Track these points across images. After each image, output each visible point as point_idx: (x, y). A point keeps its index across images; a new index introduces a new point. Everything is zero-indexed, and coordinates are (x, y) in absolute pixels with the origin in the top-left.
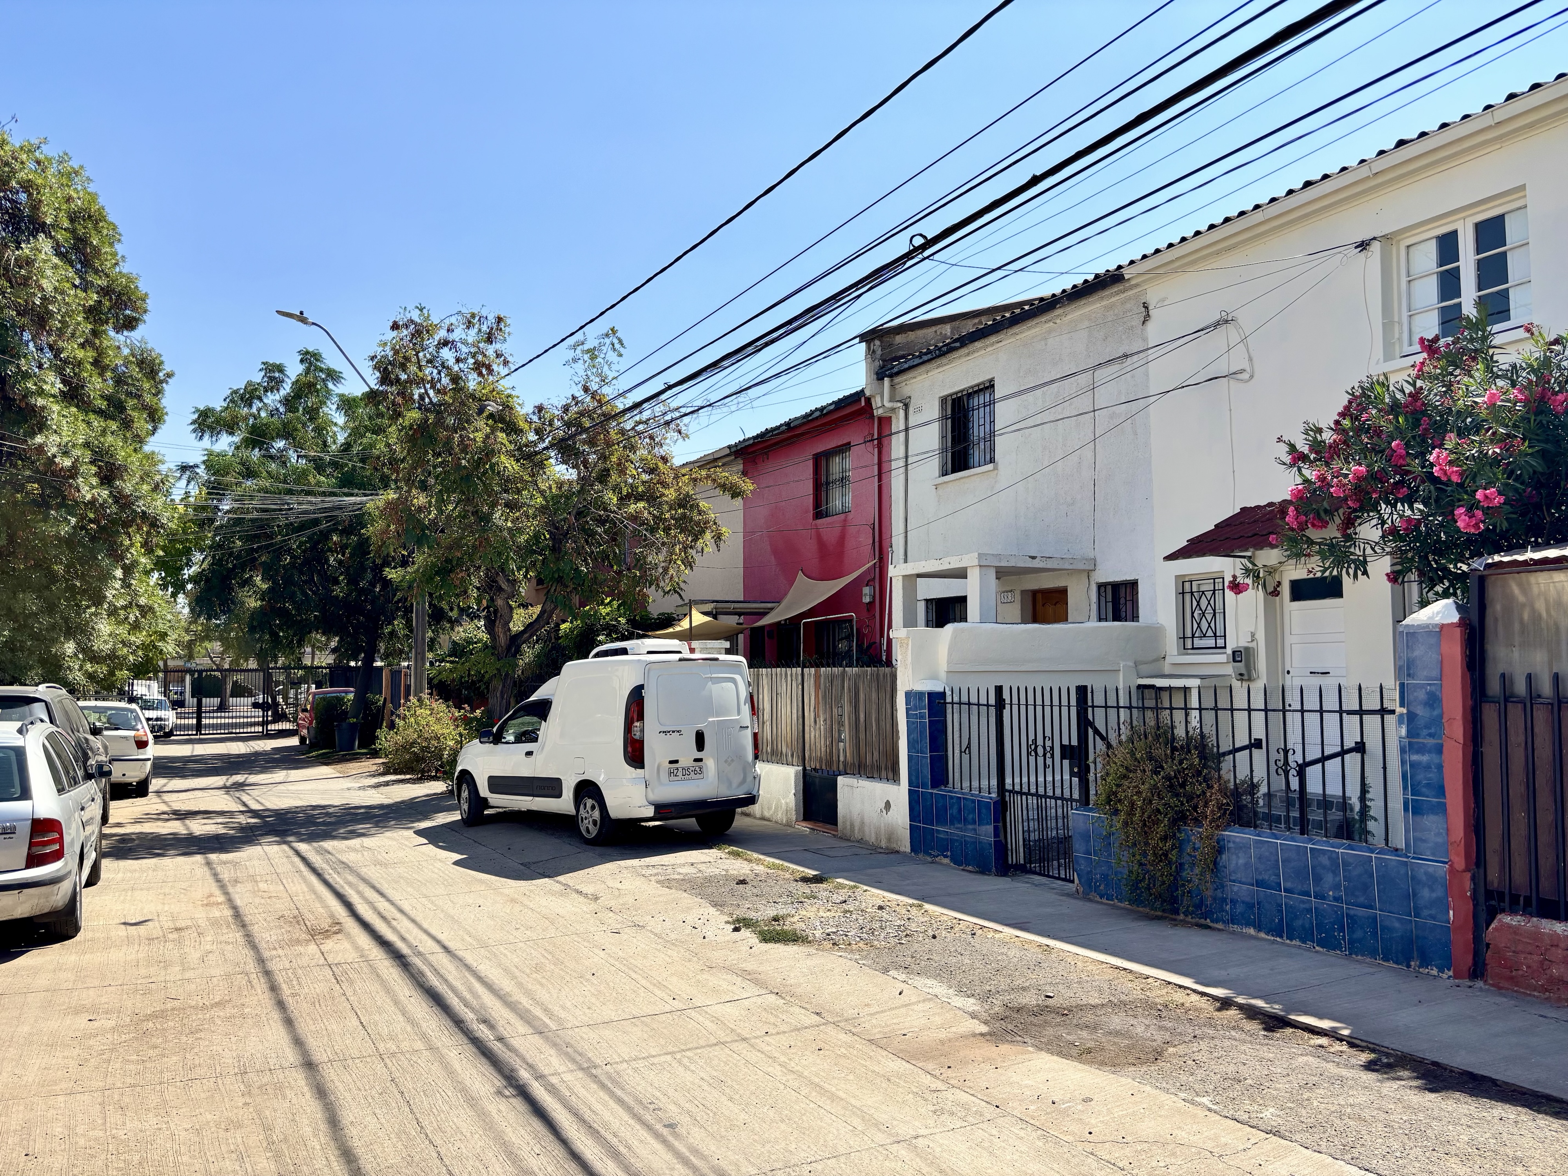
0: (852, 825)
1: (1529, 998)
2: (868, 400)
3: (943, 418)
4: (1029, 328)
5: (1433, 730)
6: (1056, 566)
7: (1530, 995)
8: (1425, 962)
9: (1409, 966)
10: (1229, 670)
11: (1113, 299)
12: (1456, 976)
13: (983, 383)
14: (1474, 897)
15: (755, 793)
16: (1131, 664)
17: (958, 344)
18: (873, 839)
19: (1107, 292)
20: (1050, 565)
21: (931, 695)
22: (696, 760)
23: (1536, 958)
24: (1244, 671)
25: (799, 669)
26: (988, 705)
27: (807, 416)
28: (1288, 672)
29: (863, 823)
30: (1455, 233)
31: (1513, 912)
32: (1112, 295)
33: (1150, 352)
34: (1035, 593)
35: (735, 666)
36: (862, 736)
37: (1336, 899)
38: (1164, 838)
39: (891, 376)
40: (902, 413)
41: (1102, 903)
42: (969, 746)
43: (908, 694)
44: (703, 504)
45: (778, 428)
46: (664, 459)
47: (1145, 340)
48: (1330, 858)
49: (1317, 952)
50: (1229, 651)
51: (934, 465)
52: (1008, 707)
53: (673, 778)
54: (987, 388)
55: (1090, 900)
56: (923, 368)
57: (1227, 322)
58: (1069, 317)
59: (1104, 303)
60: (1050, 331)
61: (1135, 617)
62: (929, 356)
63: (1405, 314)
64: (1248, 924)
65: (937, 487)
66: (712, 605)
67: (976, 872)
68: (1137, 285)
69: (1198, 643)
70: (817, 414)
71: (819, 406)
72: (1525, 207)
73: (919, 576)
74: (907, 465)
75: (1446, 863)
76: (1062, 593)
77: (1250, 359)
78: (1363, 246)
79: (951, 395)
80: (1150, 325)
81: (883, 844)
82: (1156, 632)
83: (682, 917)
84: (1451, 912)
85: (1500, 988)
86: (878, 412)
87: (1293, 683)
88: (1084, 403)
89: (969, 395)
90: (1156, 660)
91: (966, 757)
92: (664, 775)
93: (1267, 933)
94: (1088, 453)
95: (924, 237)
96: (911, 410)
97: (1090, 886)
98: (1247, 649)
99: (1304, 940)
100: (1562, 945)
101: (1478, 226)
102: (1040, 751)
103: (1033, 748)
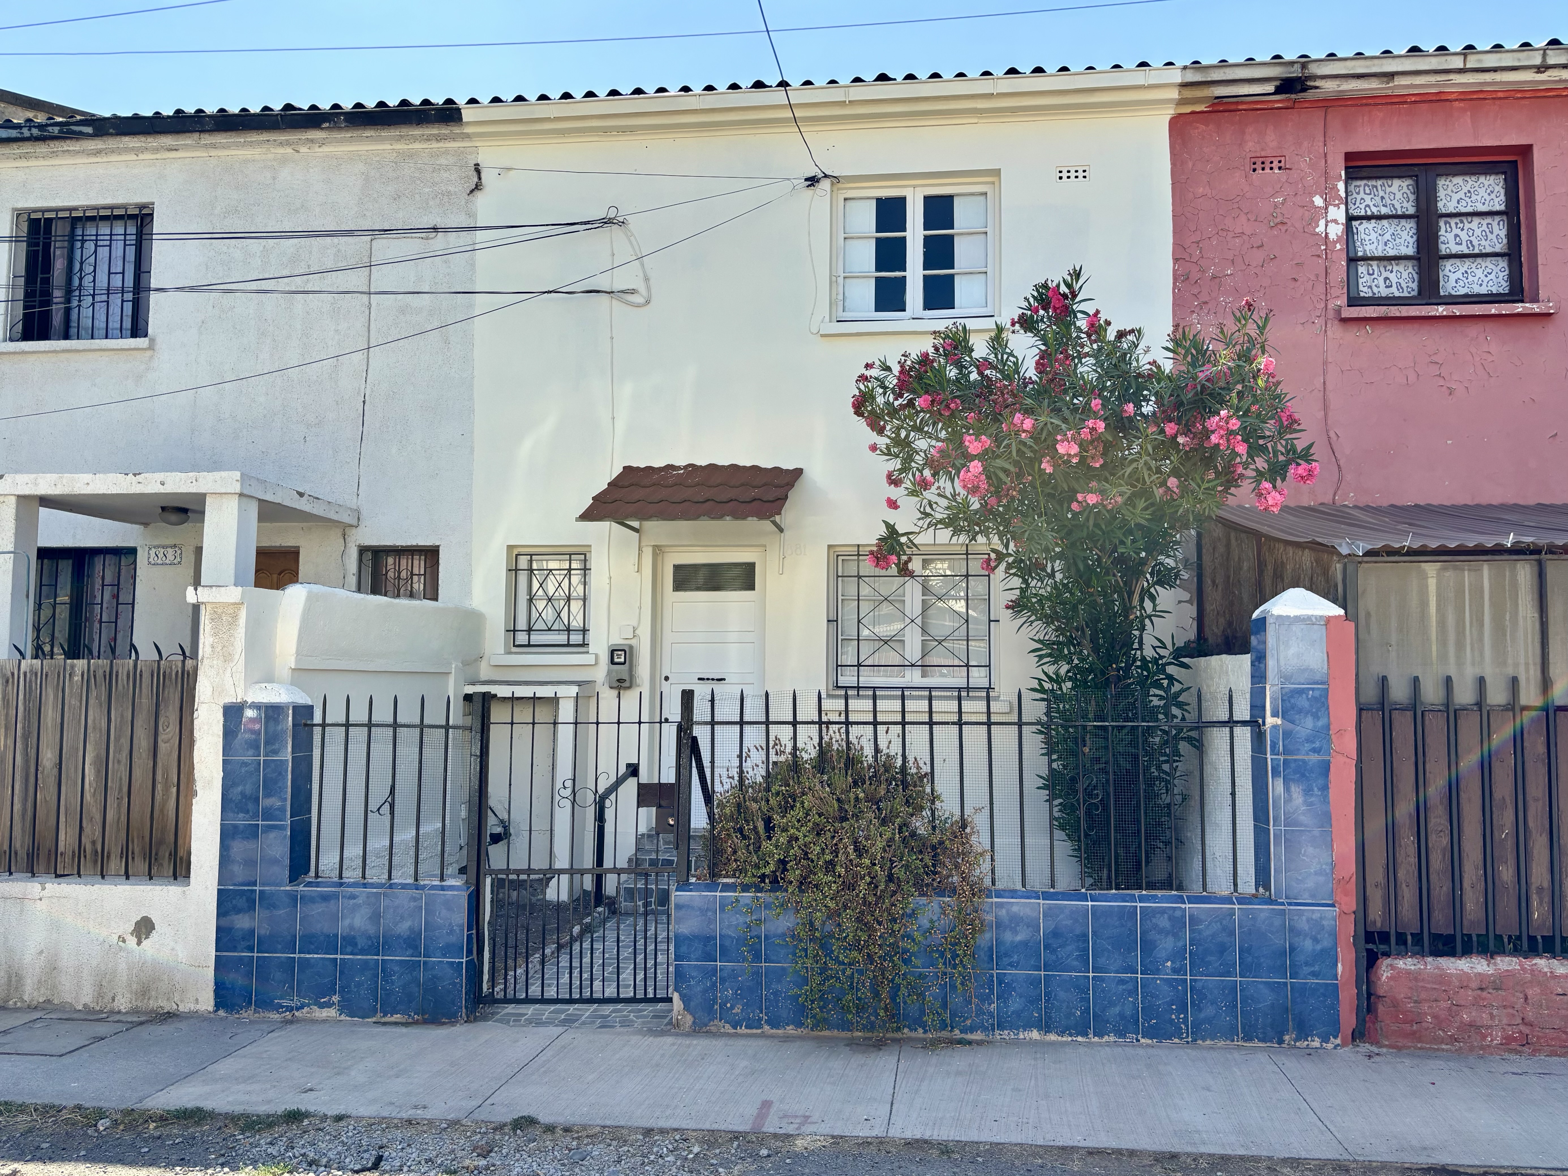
1: (1439, 1053)
5: (1317, 745)
6: (321, 513)
7: (1438, 1049)
8: (1303, 1032)
9: (1281, 1042)
10: (602, 674)
11: (417, 146)
12: (1345, 1043)
13: (125, 207)
14: (1358, 943)
16: (459, 666)
17: (89, 130)
19: (417, 131)
20: (317, 509)
23: (1444, 1004)
24: (625, 676)
26: (447, 727)
28: (667, 678)
29: (52, 968)
30: (902, 201)
31: (1401, 955)
32: (415, 139)
33: (480, 235)
37: (1176, 971)
41: (736, 1035)
42: (390, 802)
43: (234, 711)
47: (473, 213)
48: (1170, 919)
49: (1148, 1045)
50: (597, 649)
54: (134, 217)
57: (614, 222)
58: (326, 149)
60: (284, 161)
63: (841, 274)
64: (1028, 1026)
67: (416, 1023)
68: (468, 136)
69: (536, 638)
73: (46, 501)
75: (1333, 905)
76: (291, 554)
77: (647, 279)
78: (812, 181)
80: (480, 198)
81: (123, 1003)
82: (471, 620)
84: (1339, 965)
85: (1399, 1049)
93: (1061, 1033)
97: (710, 1010)
98: (627, 648)
99: (1121, 1034)
100: (1474, 985)
101: (928, 200)
102: (585, 797)
103: (565, 793)
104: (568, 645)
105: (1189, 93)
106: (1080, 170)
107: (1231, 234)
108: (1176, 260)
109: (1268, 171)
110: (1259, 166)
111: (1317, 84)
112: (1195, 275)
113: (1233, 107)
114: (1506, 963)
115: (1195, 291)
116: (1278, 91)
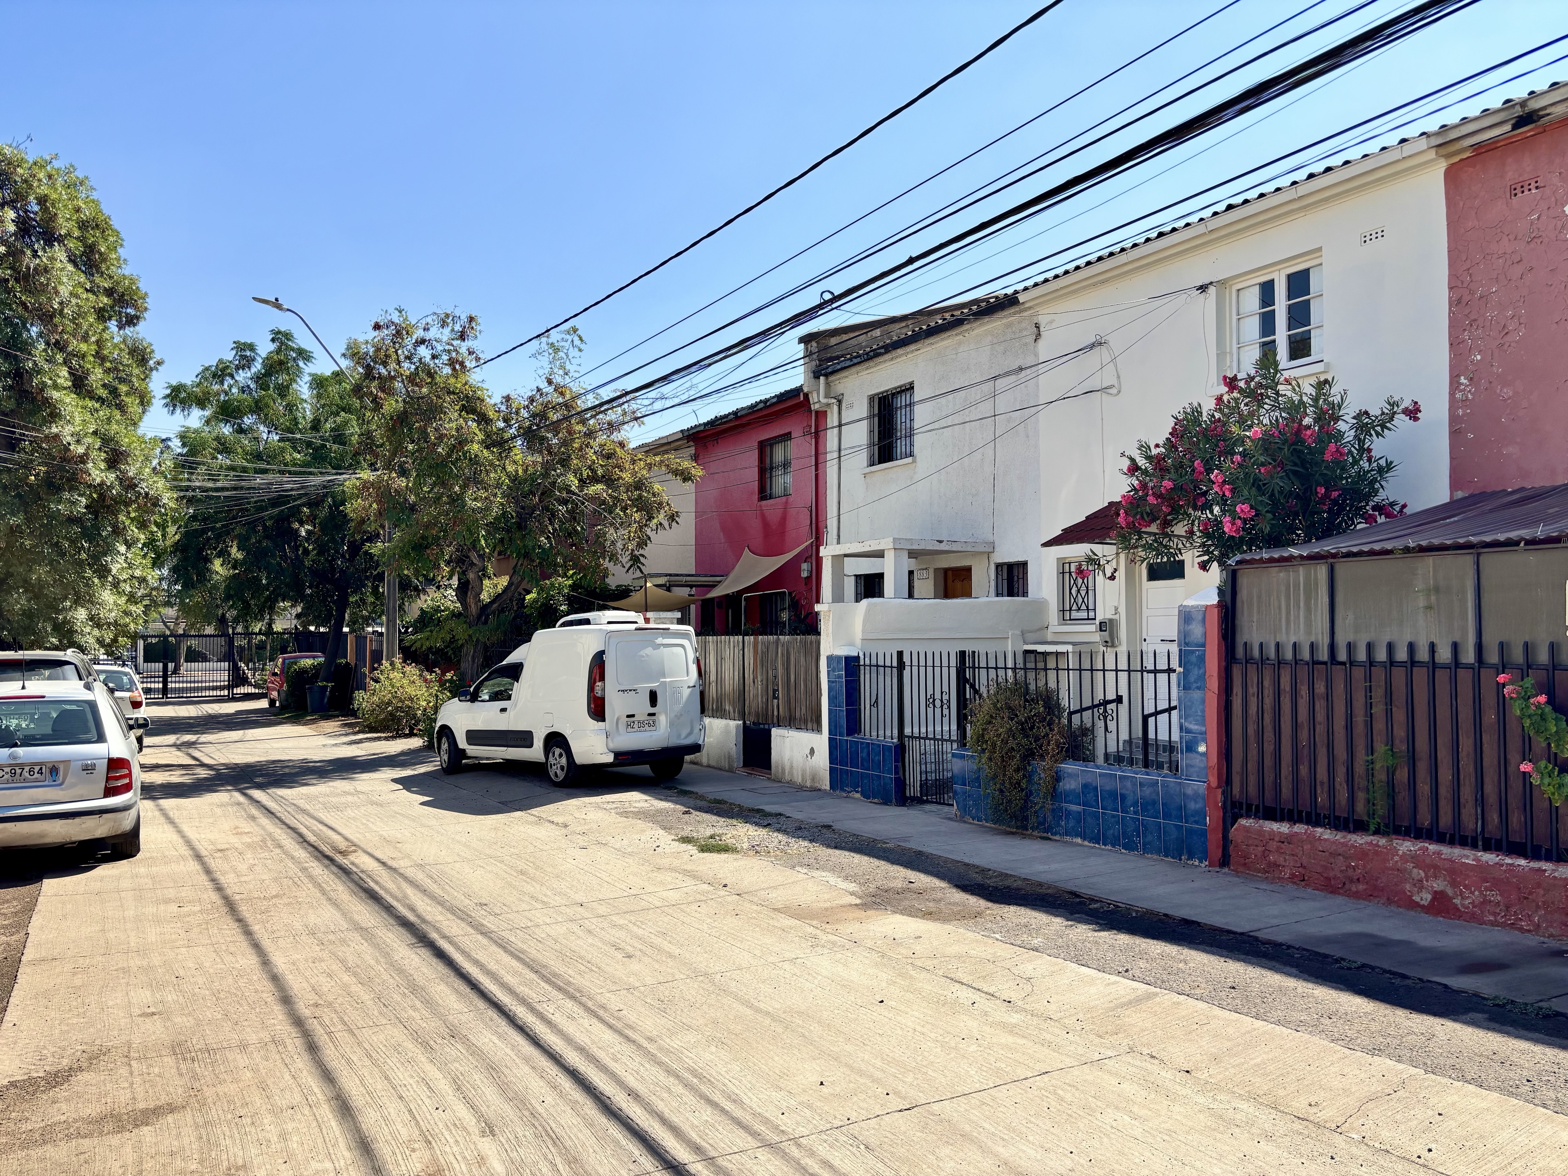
0: (783, 769)
2: (806, 396)
3: (871, 417)
4: (943, 340)
5: (1199, 684)
6: (960, 549)
7: (1255, 876)
8: (1191, 855)
9: (1180, 859)
10: (1097, 637)
12: (1210, 865)
13: (904, 385)
14: (1224, 807)
15: (700, 742)
16: (1018, 632)
17: (883, 351)
18: (800, 780)
19: (1006, 313)
20: (955, 548)
21: (848, 659)
22: (650, 715)
23: (1260, 849)
24: (1108, 639)
25: (741, 637)
26: (892, 667)
27: (752, 406)
28: (1146, 640)
29: (792, 767)
30: (1272, 282)
31: (1248, 816)
32: (1009, 316)
33: (1040, 366)
34: (946, 571)
35: (685, 635)
36: (792, 694)
37: (1135, 813)
39: (826, 375)
40: (836, 408)
41: (974, 823)
42: (876, 701)
43: (830, 658)
44: (657, 487)
45: (726, 416)
46: (622, 444)
47: (1036, 355)
48: (1131, 783)
49: (1122, 853)
50: (1097, 622)
51: (863, 456)
52: (908, 669)
53: (629, 729)
54: (908, 389)
55: (965, 822)
56: (854, 370)
57: (1101, 344)
58: (976, 332)
59: (1004, 321)
60: (960, 343)
61: (1025, 594)
62: (859, 360)
63: (1235, 346)
64: (1077, 836)
65: (865, 475)
66: (666, 579)
67: (881, 804)
68: (1030, 308)
69: (1075, 615)
70: (762, 405)
71: (763, 398)
72: (1321, 264)
73: (846, 556)
74: (840, 457)
75: (1205, 782)
76: (968, 570)
77: (1119, 377)
78: (1203, 288)
79: (878, 394)
80: (1041, 343)
81: (808, 784)
82: (1041, 606)
84: (1208, 818)
85: (1238, 872)
86: (815, 407)
87: (1149, 649)
88: (986, 408)
89: (893, 394)
90: (1041, 629)
91: (874, 709)
92: (622, 727)
93: (1090, 841)
94: (989, 451)
95: (832, 293)
96: (844, 405)
97: (965, 811)
98: (1111, 620)
99: (1113, 846)
100: (1277, 839)
101: (1289, 277)
102: (938, 703)
103: (931, 701)
104: (1086, 619)
105: (1443, 151)
106: (1379, 231)
107: (1496, 256)
108: (1451, 288)
109: (1526, 192)
110: (1518, 191)
111: (1548, 111)
112: (1466, 299)
113: (1493, 146)
114: (1299, 828)
115: (1467, 312)
116: (1515, 127)
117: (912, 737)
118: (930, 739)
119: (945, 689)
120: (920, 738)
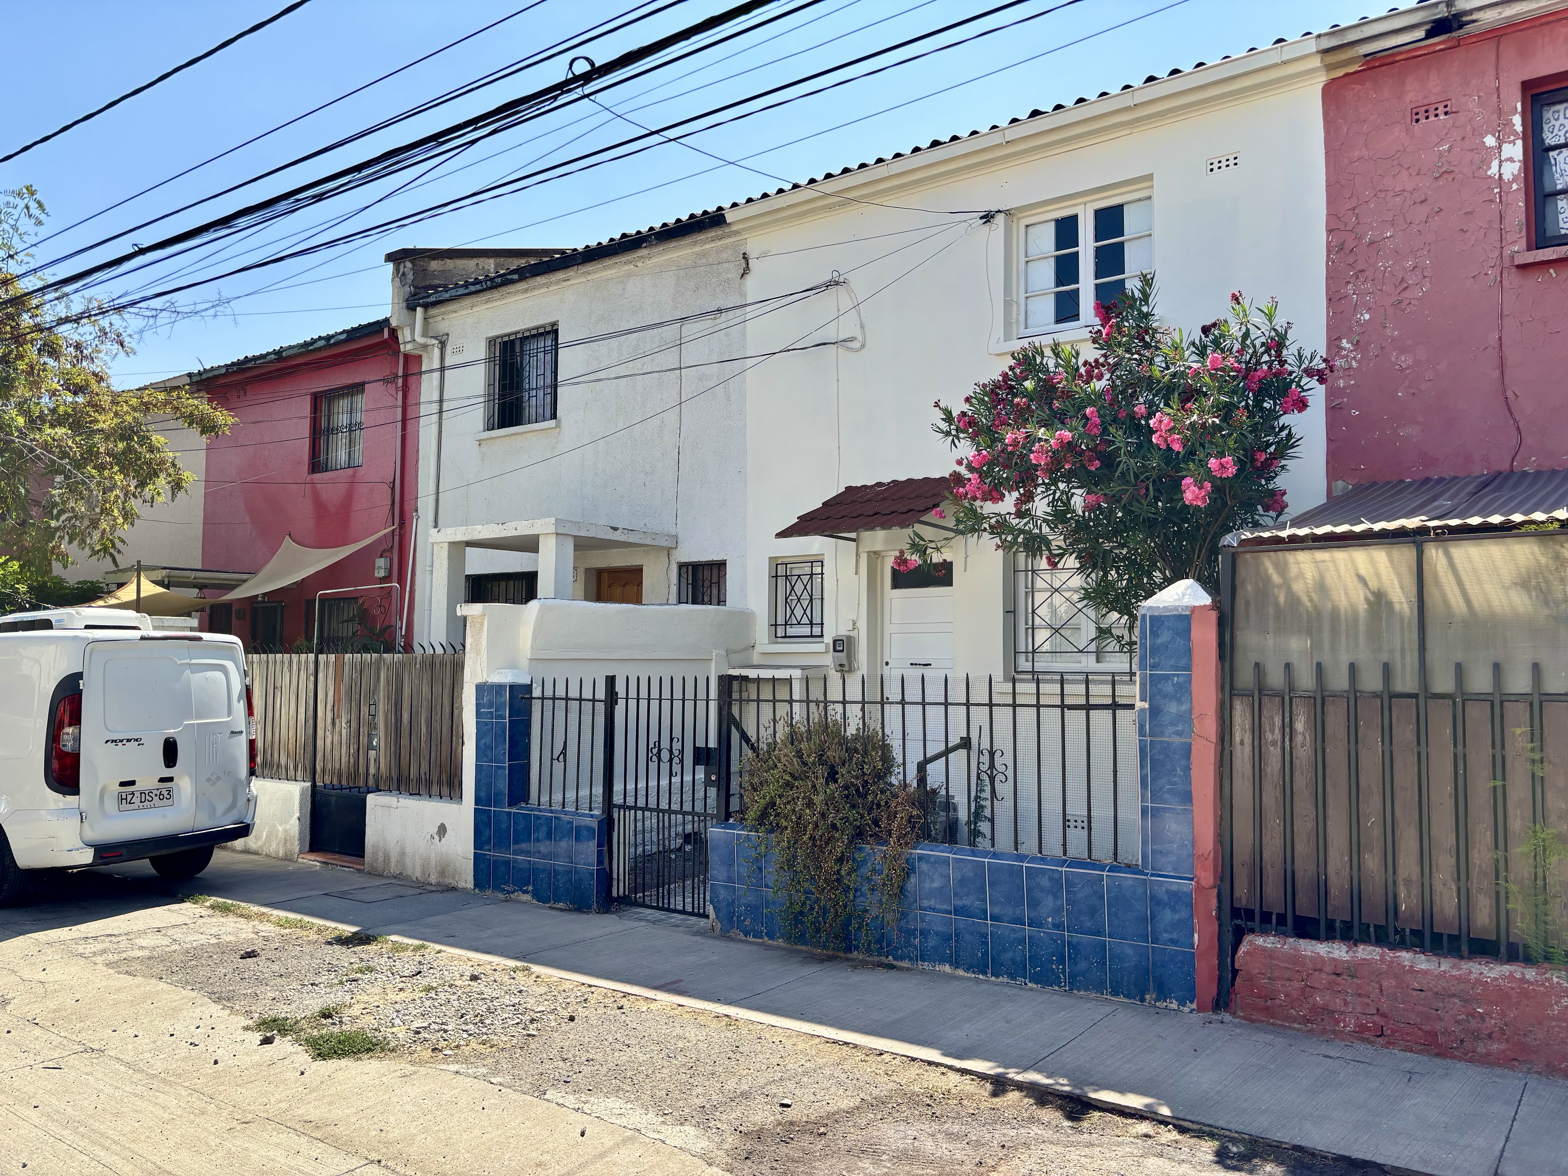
0: (387, 857)
1: (1289, 1032)
2: (393, 332)
3: (490, 361)
4: (605, 268)
5: (1180, 728)
6: (638, 541)
7: (1289, 1027)
8: (1163, 994)
9: (1143, 1000)
10: (828, 660)
11: (708, 246)
12: (1200, 1009)
13: (543, 326)
14: (1219, 917)
15: (248, 820)
16: (724, 653)
17: (516, 277)
18: (418, 873)
19: (702, 237)
20: (631, 538)
21: (514, 688)
22: (162, 780)
23: (1296, 984)
24: (845, 662)
25: (312, 656)
26: (594, 700)
27: (306, 344)
28: (887, 664)
29: (403, 853)
30: (1074, 219)
31: (1264, 932)
32: (705, 242)
33: (748, 309)
34: (600, 572)
35: (226, 651)
36: (405, 742)
37: (1056, 926)
38: (840, 860)
39: (426, 306)
40: (437, 352)
41: (747, 942)
42: (564, 752)
43: (481, 689)
44: (158, 439)
45: (262, 356)
46: (99, 378)
47: (743, 295)
48: (1050, 879)
49: (1032, 990)
50: (828, 639)
51: (478, 415)
52: (621, 703)
53: (124, 806)
54: (548, 333)
55: (731, 939)
56: (468, 301)
57: (837, 283)
58: (653, 261)
59: (697, 249)
60: (629, 275)
61: (721, 602)
62: (478, 287)
63: (1023, 295)
64: (942, 961)
65: (480, 442)
66: (164, 572)
67: (569, 910)
68: (736, 233)
69: (791, 631)
70: (322, 343)
71: (324, 334)
72: (1150, 198)
74: (441, 412)
75: (1192, 879)
76: (636, 573)
77: (862, 327)
78: (988, 217)
79: (502, 336)
80: (749, 279)
81: (433, 879)
82: (745, 618)
83: (167, 1026)
84: (1196, 936)
85: (1252, 1021)
86: (406, 348)
87: (892, 675)
88: (669, 359)
89: (524, 340)
90: (746, 649)
91: (558, 766)
92: (111, 804)
93: (967, 970)
94: (672, 416)
95: (592, 64)
96: (449, 349)
97: (731, 921)
98: (849, 638)
99: (1013, 977)
100: (1327, 969)
101: (1098, 213)
102: (665, 755)
103: (655, 752)
104: (812, 636)
105: (1332, 59)
106: (1231, 158)
107: (1391, 193)
108: (1329, 231)
109: (1432, 118)
110: (1421, 117)
112: (1349, 245)
113: (1390, 60)
114: (1367, 952)
115: (1351, 261)
116: (1430, 34)
117: (624, 807)
118: (651, 810)
119: (677, 733)
120: (635, 808)
